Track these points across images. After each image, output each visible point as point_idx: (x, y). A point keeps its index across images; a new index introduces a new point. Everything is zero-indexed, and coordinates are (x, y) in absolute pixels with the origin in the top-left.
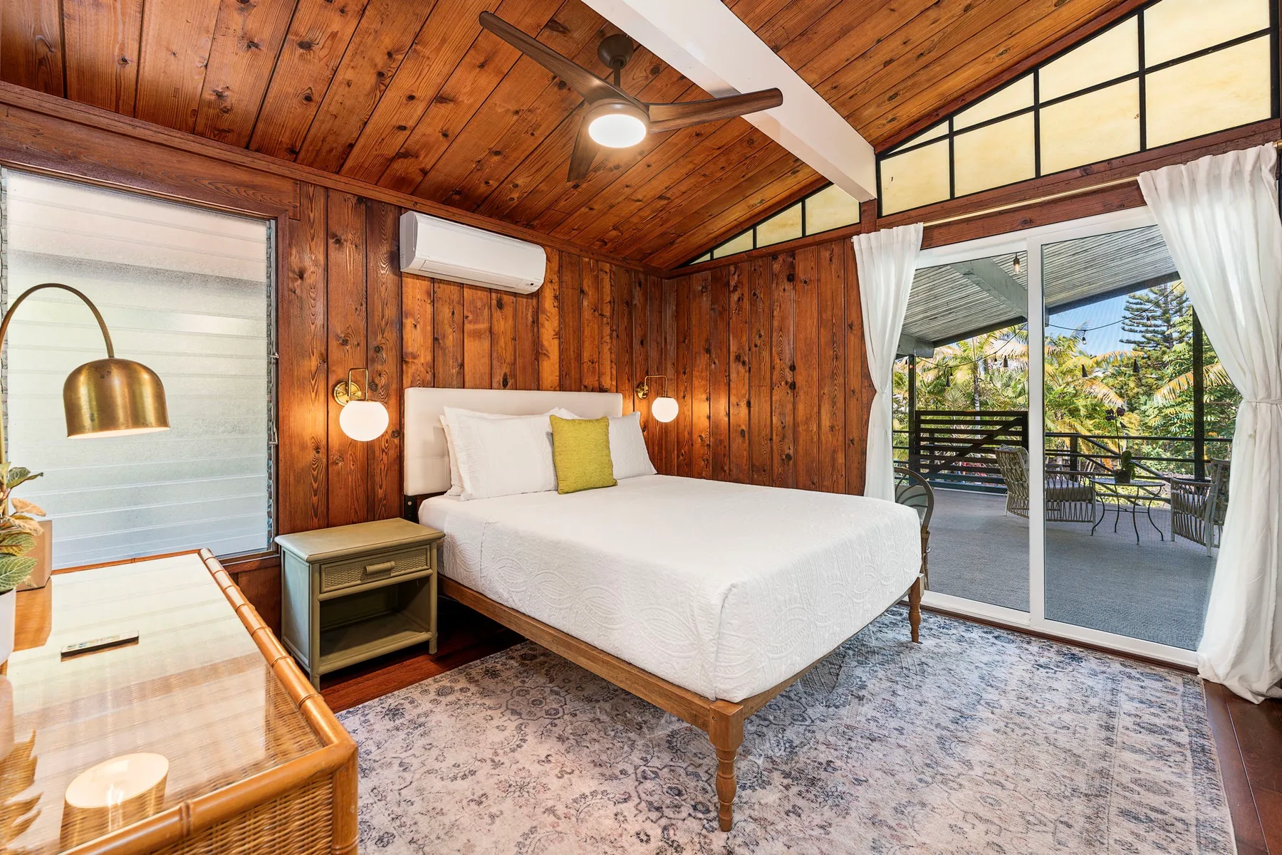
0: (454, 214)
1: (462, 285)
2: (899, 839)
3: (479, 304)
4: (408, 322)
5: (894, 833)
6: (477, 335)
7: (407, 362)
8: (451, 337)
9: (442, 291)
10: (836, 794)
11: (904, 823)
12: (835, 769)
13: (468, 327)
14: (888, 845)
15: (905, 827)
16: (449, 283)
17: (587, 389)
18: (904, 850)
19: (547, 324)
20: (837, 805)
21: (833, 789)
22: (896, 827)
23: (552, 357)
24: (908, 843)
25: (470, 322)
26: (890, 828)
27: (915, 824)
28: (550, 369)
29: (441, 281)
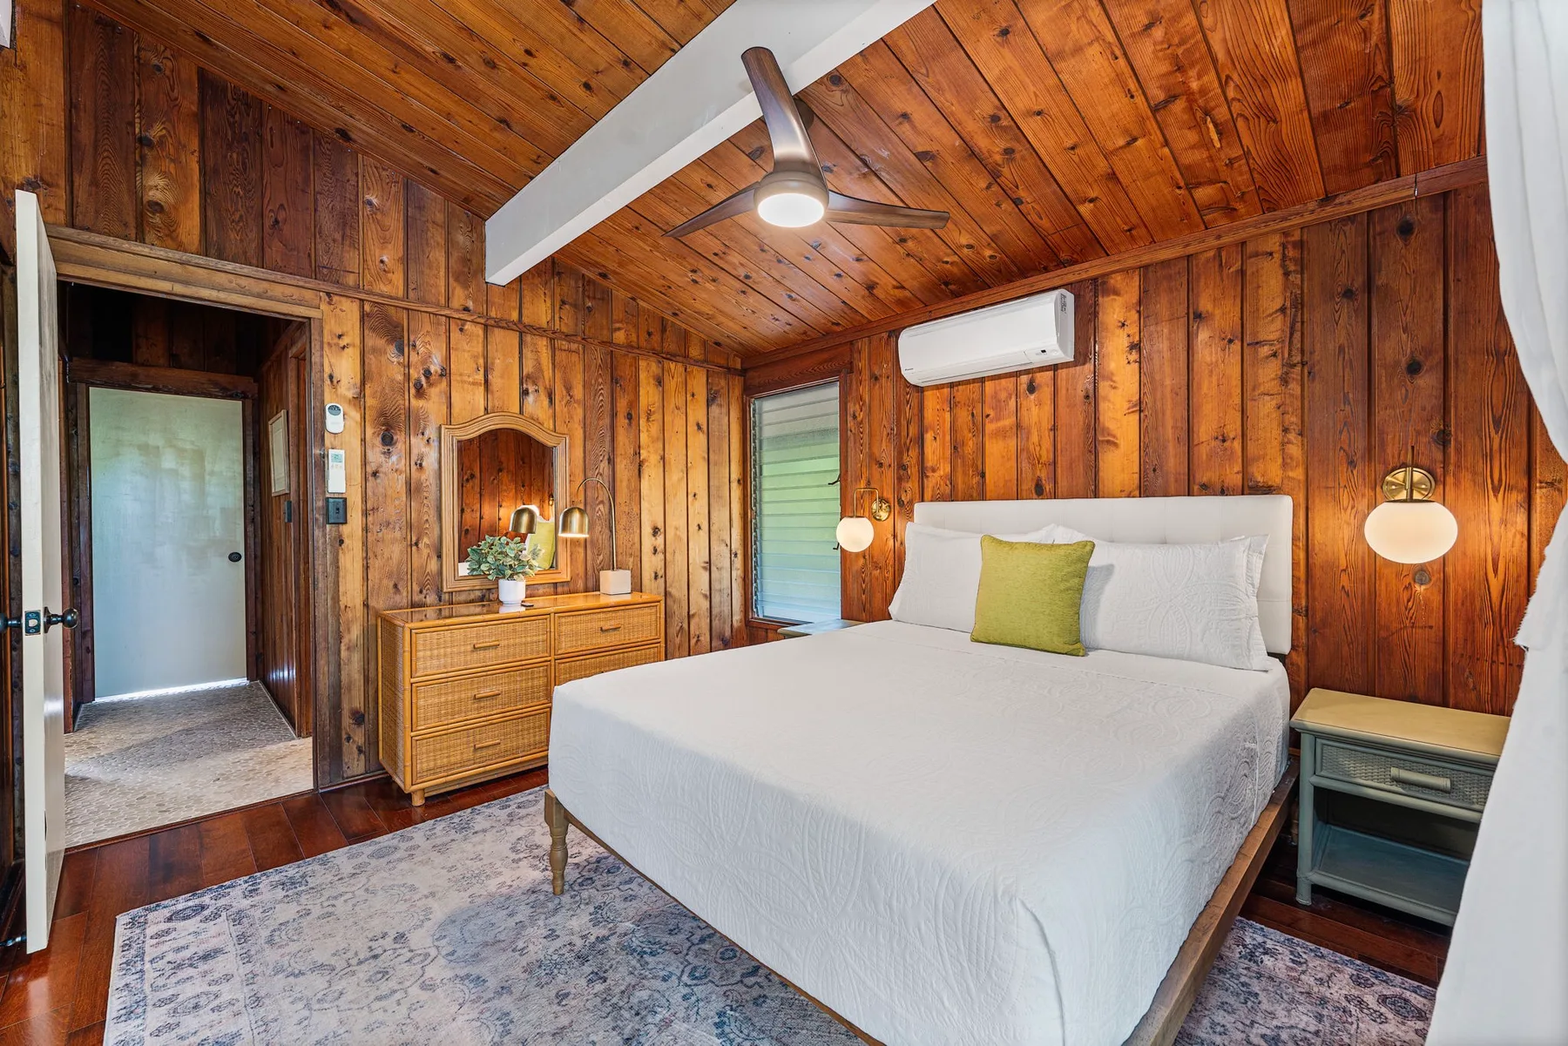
0: (968, 302)
1: (982, 380)
2: (473, 1001)
3: (1003, 395)
4: (928, 437)
5: (482, 1001)
6: (1001, 434)
7: (927, 477)
8: (971, 443)
9: (961, 393)
10: (556, 971)
11: (488, 1014)
12: (590, 981)
13: (990, 427)
14: (473, 991)
15: (481, 1013)
16: (967, 382)
17: (1207, 489)
18: (461, 1001)
19: (1112, 394)
20: (540, 966)
21: (563, 971)
22: (486, 1005)
23: (1121, 442)
24: (465, 1007)
25: (991, 422)
26: (490, 1000)
27: (479, 1024)
28: (1120, 462)
29: (959, 383)
